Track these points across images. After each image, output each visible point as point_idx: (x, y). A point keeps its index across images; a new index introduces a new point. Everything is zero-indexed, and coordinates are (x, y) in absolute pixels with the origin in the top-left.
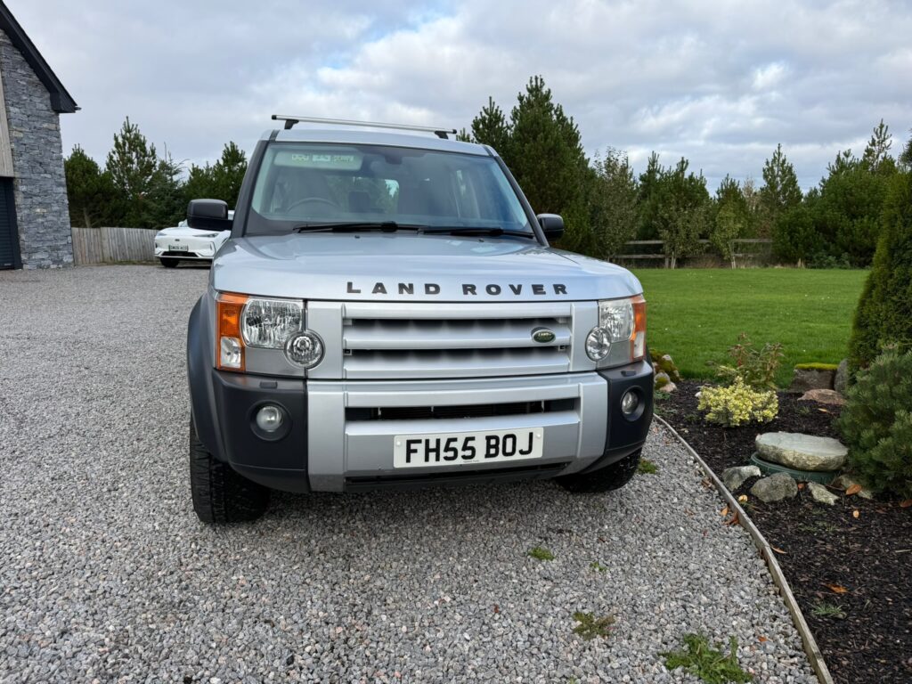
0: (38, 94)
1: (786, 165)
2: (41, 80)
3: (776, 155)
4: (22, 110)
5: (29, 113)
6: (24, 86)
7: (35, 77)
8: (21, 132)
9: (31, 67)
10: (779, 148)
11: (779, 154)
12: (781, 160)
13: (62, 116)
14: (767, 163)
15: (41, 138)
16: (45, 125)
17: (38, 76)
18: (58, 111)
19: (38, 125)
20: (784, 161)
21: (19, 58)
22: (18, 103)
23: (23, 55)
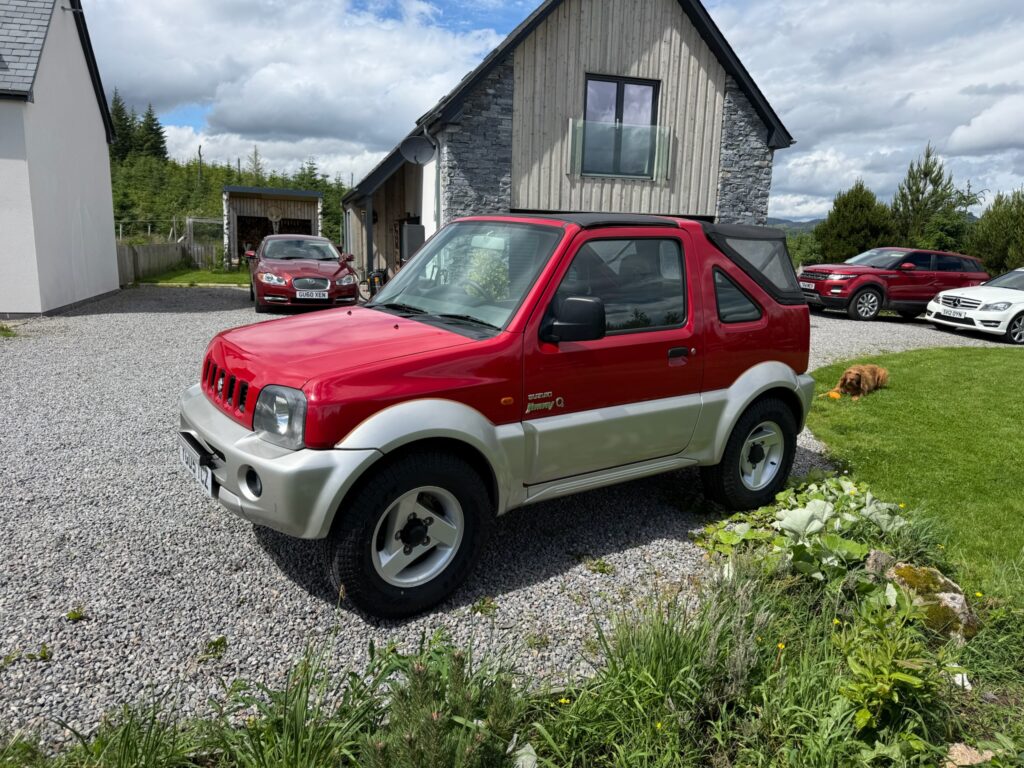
0: (755, 133)
2: (762, 118)
4: (735, 151)
5: (741, 153)
6: (741, 127)
7: (756, 116)
8: (729, 172)
9: (753, 106)
13: (776, 152)
15: (749, 176)
16: (757, 163)
17: (758, 115)
18: (772, 149)
19: (748, 164)
21: (743, 99)
22: (731, 145)
23: (746, 96)
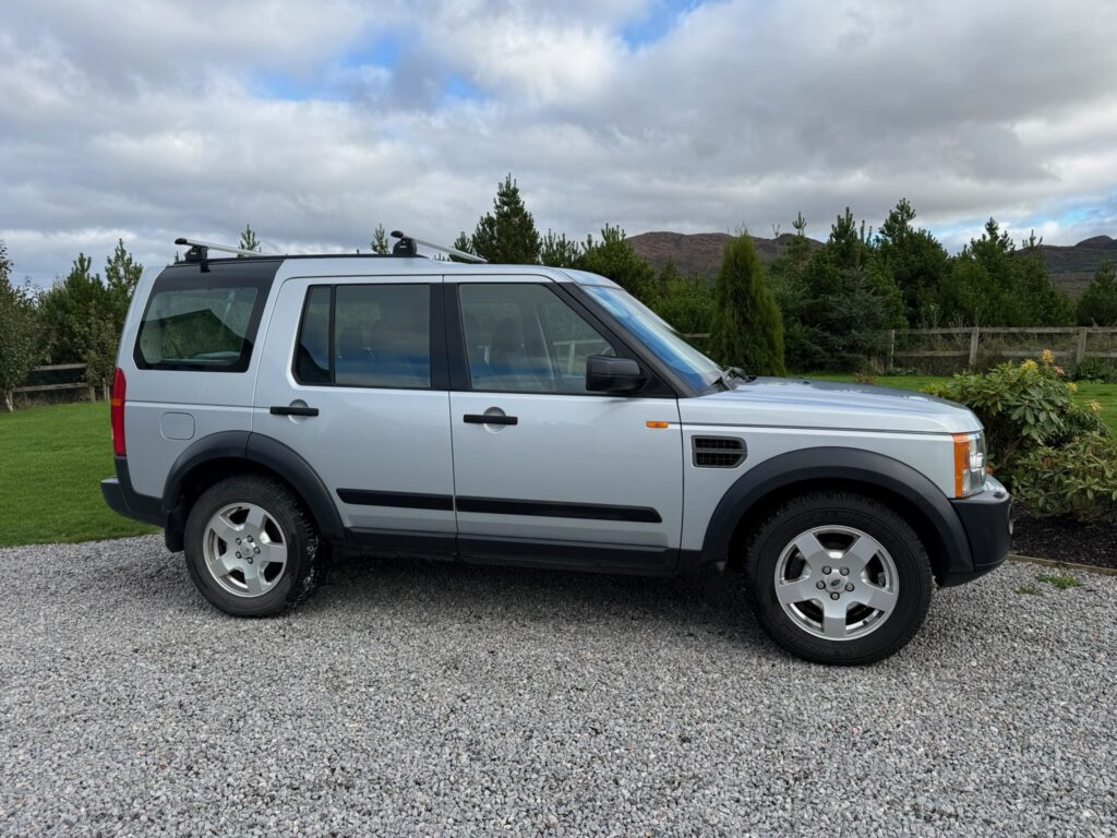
1: (133, 265)
3: (119, 253)
10: (121, 244)
11: (123, 252)
12: (126, 258)
14: (109, 261)
20: (130, 260)
